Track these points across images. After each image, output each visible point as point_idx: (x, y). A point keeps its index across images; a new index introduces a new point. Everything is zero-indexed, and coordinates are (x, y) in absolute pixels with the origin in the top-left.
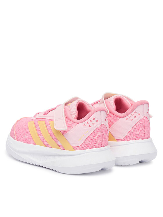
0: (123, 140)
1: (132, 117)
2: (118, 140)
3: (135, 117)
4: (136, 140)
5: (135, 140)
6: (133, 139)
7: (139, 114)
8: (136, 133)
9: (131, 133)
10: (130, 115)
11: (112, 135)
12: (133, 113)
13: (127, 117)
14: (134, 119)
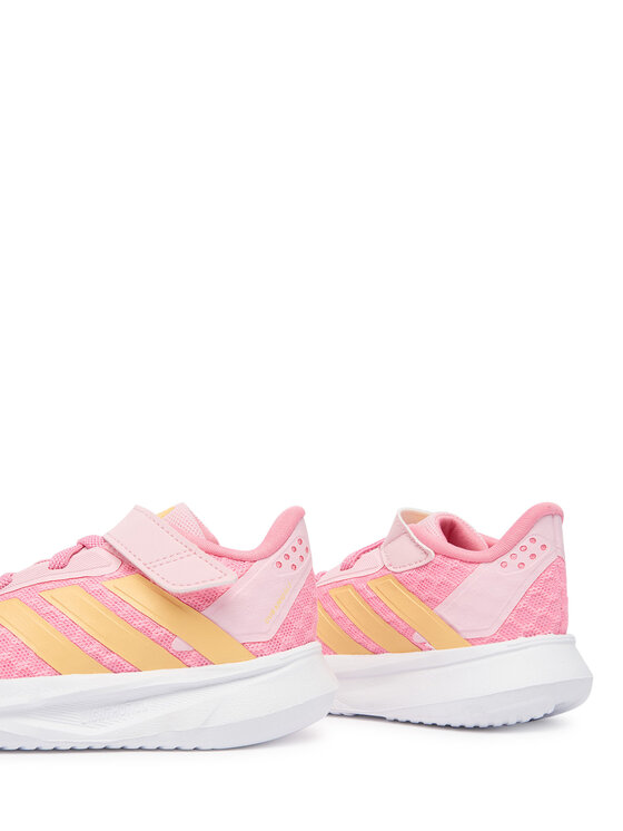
0: (492, 640)
1: (523, 557)
2: (472, 642)
3: (533, 556)
4: (538, 636)
5: (533, 637)
6: (527, 634)
7: (544, 547)
8: (539, 611)
9: (519, 611)
10: (516, 550)
11: (451, 626)
12: (525, 542)
13: (506, 558)
14: (530, 564)
